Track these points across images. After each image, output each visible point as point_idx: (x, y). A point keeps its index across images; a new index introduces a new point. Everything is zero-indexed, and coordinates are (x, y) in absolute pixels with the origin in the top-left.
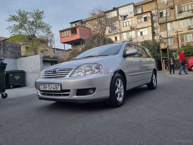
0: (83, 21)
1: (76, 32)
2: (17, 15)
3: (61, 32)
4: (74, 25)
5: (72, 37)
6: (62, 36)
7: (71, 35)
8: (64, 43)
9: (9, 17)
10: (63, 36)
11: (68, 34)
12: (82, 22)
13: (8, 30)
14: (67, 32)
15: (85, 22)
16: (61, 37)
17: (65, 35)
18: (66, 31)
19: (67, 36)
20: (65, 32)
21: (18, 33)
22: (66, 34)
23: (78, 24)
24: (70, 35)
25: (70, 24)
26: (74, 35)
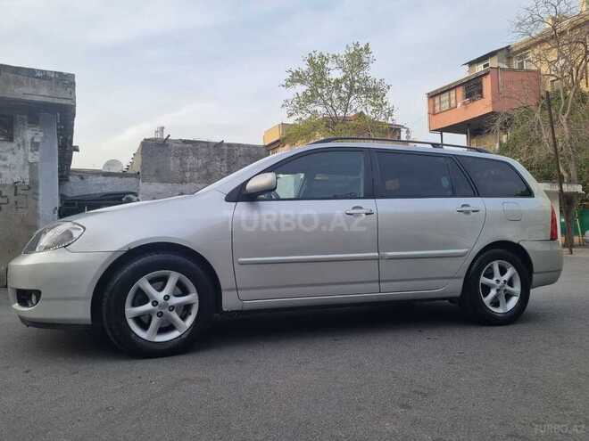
0: (514, 50)
1: (481, 92)
2: (305, 67)
3: (432, 97)
4: (480, 68)
5: (467, 108)
6: (434, 111)
7: (464, 103)
8: (442, 130)
9: (288, 76)
10: (437, 108)
11: (453, 102)
12: (507, 53)
13: (285, 109)
14: (453, 93)
15: (518, 52)
16: (433, 113)
17: (445, 106)
18: (447, 94)
19: (450, 109)
20: (445, 97)
21: (309, 115)
22: (448, 103)
23: (493, 62)
24: (459, 105)
25: (467, 67)
26: (474, 100)
